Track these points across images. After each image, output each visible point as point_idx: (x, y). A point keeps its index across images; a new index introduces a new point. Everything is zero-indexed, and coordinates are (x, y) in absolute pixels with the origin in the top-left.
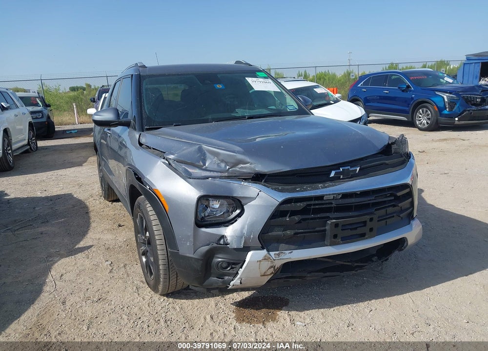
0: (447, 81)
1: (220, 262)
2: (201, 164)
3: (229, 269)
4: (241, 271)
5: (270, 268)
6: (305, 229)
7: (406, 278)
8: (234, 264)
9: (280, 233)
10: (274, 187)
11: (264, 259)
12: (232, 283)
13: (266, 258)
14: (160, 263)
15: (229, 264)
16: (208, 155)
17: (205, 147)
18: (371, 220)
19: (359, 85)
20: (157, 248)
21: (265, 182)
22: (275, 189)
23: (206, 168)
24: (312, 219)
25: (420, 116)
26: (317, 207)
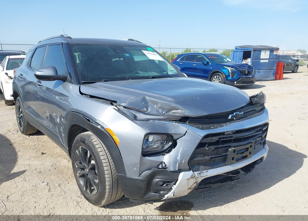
0: (228, 61)
1: (159, 181)
2: (145, 109)
3: (165, 185)
4: (174, 187)
5: (194, 183)
6: (216, 155)
7: (256, 181)
8: (168, 182)
9: (201, 158)
10: (196, 126)
11: (191, 178)
12: (166, 196)
13: (193, 176)
14: (106, 184)
15: (164, 182)
16: (149, 103)
17: (147, 98)
18: (251, 146)
19: (178, 60)
20: (104, 172)
21: (189, 122)
22: (198, 128)
23: (149, 112)
24: (221, 148)
25: (215, 80)
26: (224, 139)
